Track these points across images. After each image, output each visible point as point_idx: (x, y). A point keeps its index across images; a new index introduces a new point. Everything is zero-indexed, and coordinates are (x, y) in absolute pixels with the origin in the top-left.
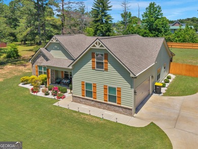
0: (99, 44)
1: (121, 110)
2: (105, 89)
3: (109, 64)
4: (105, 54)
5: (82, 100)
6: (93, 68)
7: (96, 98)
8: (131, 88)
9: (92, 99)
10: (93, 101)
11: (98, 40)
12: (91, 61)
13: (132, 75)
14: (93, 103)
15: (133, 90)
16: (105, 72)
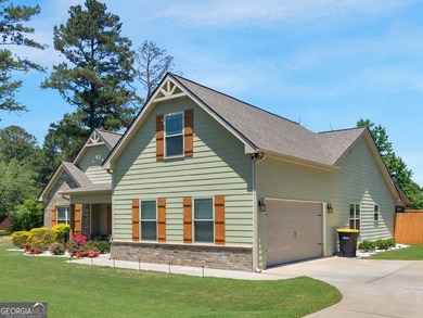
0: (172, 85)
1: (223, 258)
2: (187, 206)
3: (195, 138)
4: (186, 112)
5: (131, 250)
6: (159, 157)
7: (164, 239)
8: (250, 189)
9: (156, 242)
10: (157, 246)
11: (168, 78)
12: (154, 139)
13: (249, 150)
14: (157, 253)
15: (253, 196)
16: (187, 161)
